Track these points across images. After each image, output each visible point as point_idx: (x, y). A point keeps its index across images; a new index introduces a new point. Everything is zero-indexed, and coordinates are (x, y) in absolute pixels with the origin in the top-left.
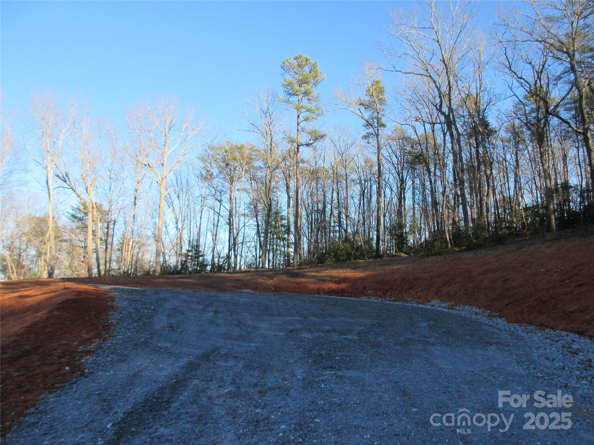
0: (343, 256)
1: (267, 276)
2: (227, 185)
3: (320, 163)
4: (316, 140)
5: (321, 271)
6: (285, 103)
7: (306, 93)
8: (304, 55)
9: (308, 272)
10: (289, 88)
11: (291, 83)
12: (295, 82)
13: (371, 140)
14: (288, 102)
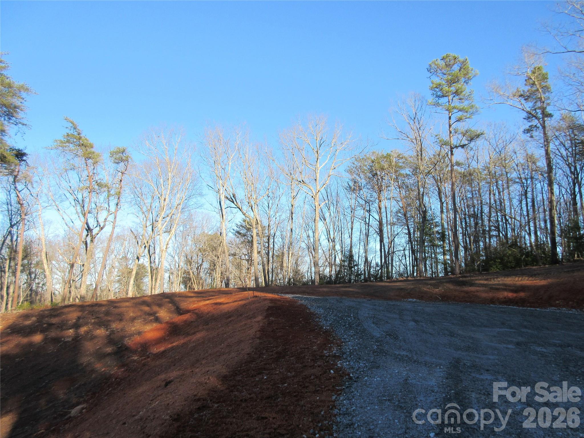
0: (510, 262)
1: (431, 284)
2: (375, 195)
3: (474, 164)
4: (472, 139)
5: (491, 279)
6: (434, 106)
7: (457, 93)
8: (452, 54)
9: (476, 280)
10: (437, 90)
11: (440, 85)
12: (444, 83)
13: (535, 133)
14: (437, 104)
